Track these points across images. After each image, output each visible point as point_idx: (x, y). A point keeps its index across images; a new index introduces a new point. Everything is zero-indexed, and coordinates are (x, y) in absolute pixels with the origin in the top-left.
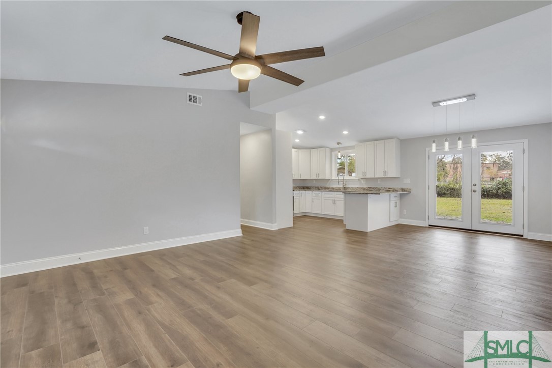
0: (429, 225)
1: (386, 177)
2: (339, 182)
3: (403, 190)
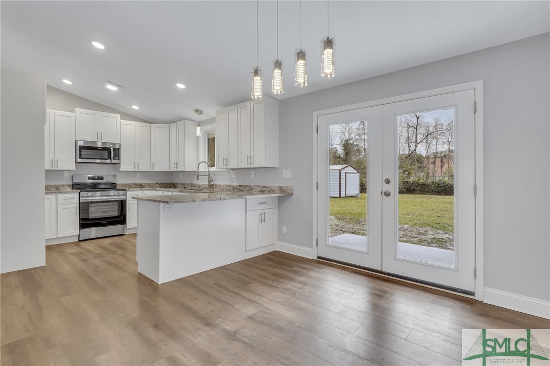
0: (318, 257)
1: (252, 166)
2: (198, 177)
3: (281, 190)
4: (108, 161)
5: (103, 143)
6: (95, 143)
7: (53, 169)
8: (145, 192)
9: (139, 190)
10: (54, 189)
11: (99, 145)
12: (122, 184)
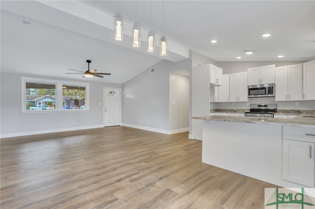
4: (266, 95)
5: (260, 85)
6: (256, 86)
7: (238, 101)
8: (289, 116)
9: (283, 115)
10: (242, 111)
11: (258, 87)
12: (282, 110)
